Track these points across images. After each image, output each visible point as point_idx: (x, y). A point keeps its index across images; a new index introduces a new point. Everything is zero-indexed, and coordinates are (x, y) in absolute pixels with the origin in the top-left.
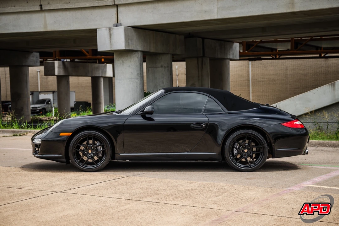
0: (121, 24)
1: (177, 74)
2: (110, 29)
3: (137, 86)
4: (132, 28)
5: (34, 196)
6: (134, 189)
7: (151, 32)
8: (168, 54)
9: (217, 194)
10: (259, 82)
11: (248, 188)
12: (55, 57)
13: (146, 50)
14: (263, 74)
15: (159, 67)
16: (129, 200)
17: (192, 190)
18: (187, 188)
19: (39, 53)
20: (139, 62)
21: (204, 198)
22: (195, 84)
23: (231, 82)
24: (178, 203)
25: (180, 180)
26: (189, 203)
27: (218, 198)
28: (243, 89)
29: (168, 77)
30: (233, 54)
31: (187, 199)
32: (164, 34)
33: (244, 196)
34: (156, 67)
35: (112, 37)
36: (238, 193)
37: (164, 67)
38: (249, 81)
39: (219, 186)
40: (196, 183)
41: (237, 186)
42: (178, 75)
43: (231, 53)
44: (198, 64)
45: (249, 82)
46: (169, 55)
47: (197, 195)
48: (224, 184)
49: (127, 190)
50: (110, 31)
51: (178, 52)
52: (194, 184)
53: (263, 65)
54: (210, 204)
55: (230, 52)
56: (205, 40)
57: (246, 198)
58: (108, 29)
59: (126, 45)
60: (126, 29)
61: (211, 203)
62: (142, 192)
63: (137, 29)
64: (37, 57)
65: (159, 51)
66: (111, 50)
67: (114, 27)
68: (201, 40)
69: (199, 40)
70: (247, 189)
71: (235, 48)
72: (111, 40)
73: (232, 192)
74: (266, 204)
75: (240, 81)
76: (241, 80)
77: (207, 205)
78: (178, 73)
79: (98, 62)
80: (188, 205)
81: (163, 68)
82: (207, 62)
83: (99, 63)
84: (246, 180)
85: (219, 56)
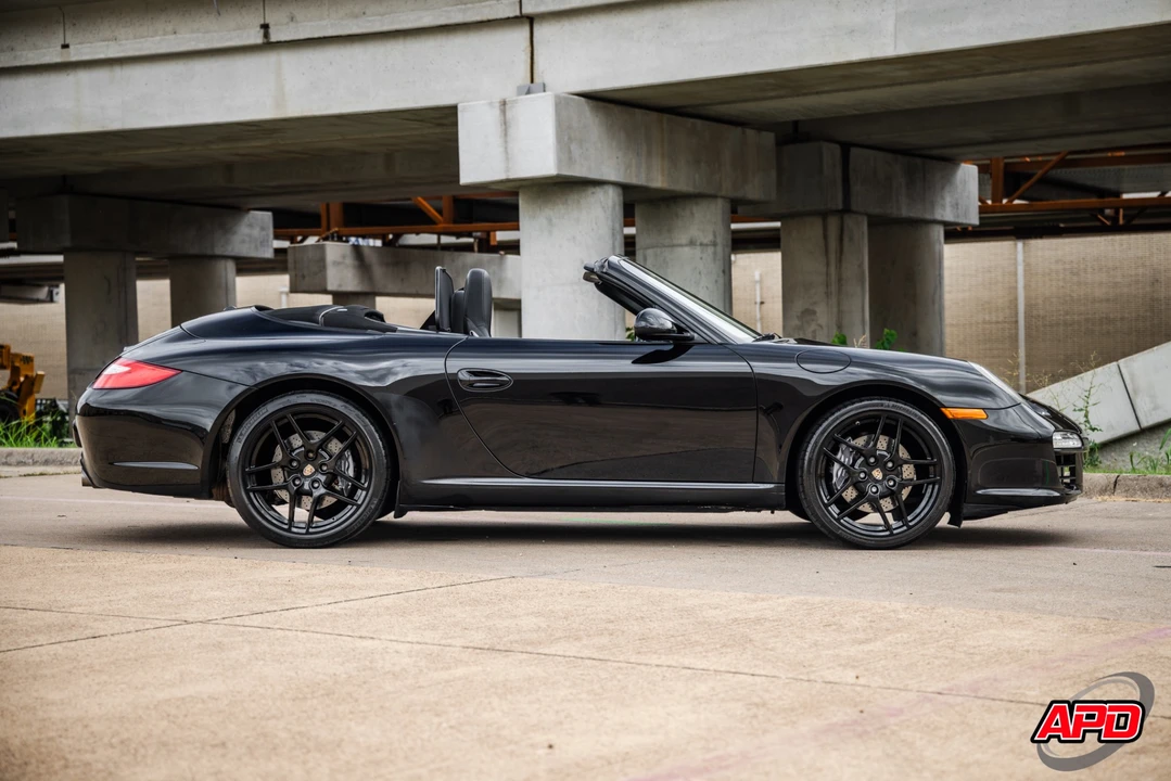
0: (544, 85)
1: (758, 300)
2: (504, 103)
3: (599, 312)
4: (582, 99)
5: (89, 633)
6: (515, 616)
7: (654, 115)
8: (714, 197)
9: (861, 636)
10: (1051, 326)
11: (1000, 617)
12: (329, 229)
13: (634, 181)
14: (1068, 298)
15: (681, 246)
16: (478, 651)
17: (758, 621)
18: (738, 615)
19: (270, 214)
20: (610, 223)
21: (806, 646)
22: (814, 313)
23: (952, 325)
24: (687, 662)
25: (714, 590)
26: (735, 662)
27: (867, 647)
28: (996, 352)
29: (716, 281)
30: (957, 204)
31: (729, 650)
32: (699, 122)
33: (981, 643)
34: (673, 246)
35: (511, 131)
36: (956, 633)
37: (701, 244)
38: (1017, 322)
39: (874, 611)
40: (781, 601)
41: (952, 611)
42: (762, 303)
43: (948, 199)
44: (825, 237)
45: (1017, 328)
46: (720, 202)
47: (777, 637)
48: (898, 606)
49: (483, 620)
50: (504, 112)
51: (753, 191)
52: (770, 602)
53: (1067, 266)
54: (828, 668)
55: (943, 198)
56: (854, 151)
57: (992, 648)
58: (498, 105)
59: (559, 162)
60: (561, 104)
61: (830, 665)
62: (544, 625)
63: (601, 104)
64: (263, 229)
65: (682, 185)
66: (508, 181)
67: (519, 94)
68: (837, 149)
69: (831, 153)
70: (996, 620)
71: (965, 182)
72: (506, 142)
73: (930, 629)
74: (1078, 673)
75: (984, 322)
76: (987, 318)
77: (814, 672)
78: (761, 297)
79: (476, 249)
80: (728, 669)
81: (699, 248)
82: (860, 230)
83: (480, 251)
84: (992, 594)
85: (905, 212)
